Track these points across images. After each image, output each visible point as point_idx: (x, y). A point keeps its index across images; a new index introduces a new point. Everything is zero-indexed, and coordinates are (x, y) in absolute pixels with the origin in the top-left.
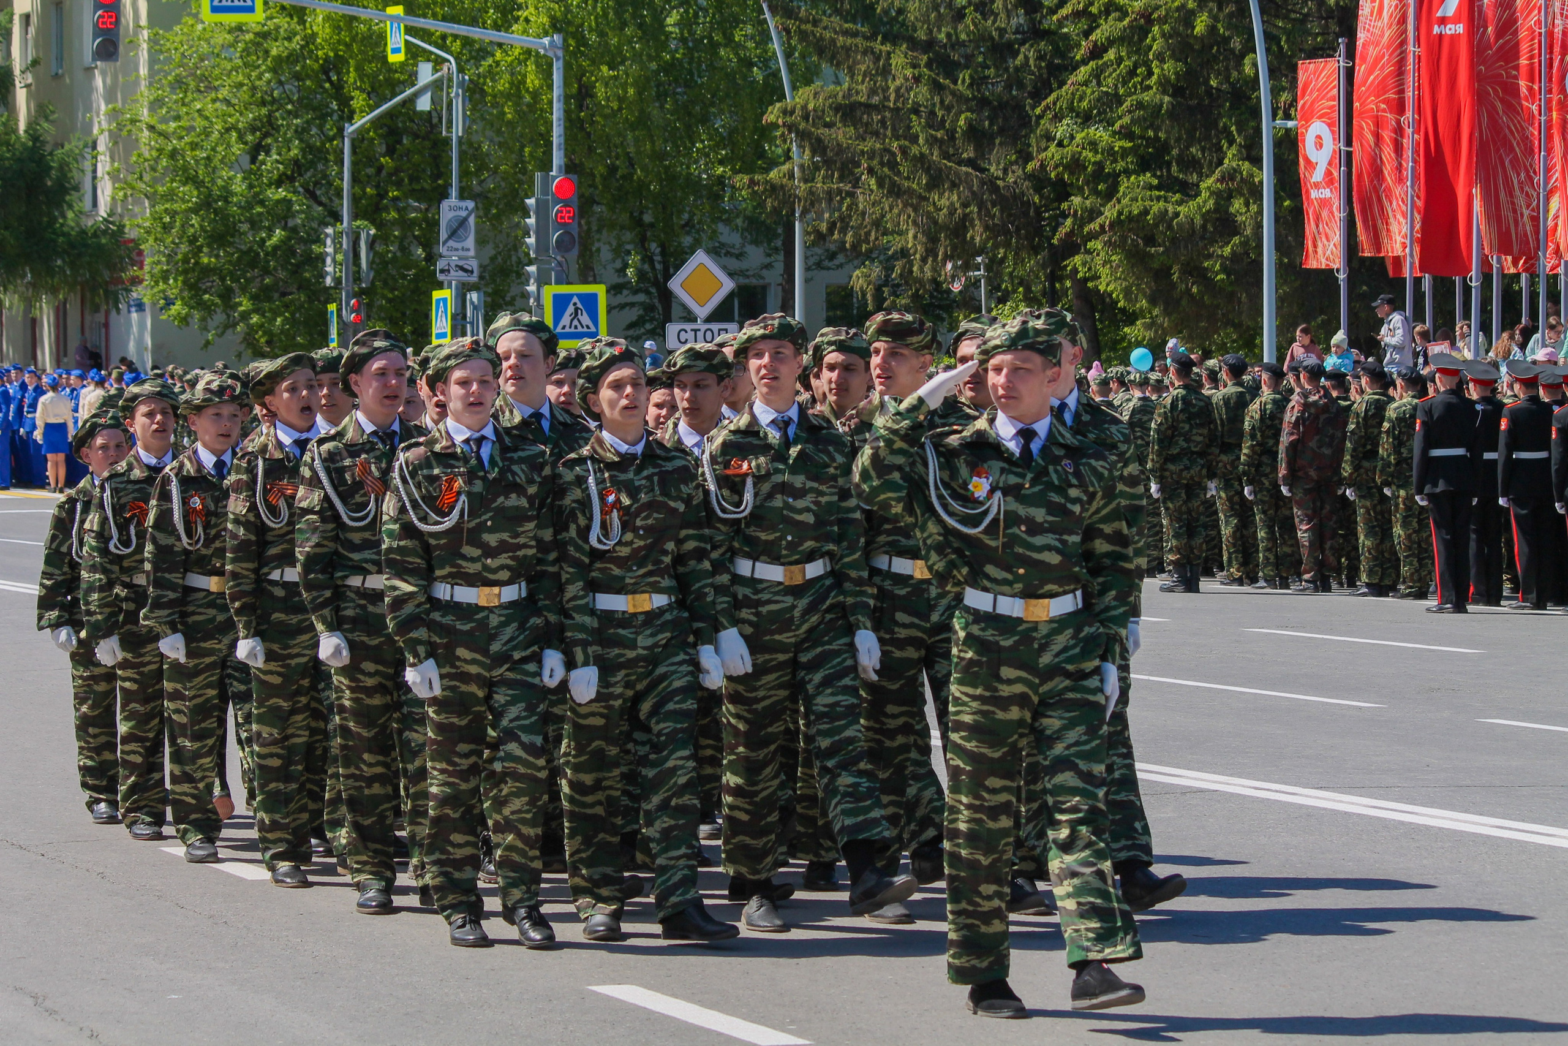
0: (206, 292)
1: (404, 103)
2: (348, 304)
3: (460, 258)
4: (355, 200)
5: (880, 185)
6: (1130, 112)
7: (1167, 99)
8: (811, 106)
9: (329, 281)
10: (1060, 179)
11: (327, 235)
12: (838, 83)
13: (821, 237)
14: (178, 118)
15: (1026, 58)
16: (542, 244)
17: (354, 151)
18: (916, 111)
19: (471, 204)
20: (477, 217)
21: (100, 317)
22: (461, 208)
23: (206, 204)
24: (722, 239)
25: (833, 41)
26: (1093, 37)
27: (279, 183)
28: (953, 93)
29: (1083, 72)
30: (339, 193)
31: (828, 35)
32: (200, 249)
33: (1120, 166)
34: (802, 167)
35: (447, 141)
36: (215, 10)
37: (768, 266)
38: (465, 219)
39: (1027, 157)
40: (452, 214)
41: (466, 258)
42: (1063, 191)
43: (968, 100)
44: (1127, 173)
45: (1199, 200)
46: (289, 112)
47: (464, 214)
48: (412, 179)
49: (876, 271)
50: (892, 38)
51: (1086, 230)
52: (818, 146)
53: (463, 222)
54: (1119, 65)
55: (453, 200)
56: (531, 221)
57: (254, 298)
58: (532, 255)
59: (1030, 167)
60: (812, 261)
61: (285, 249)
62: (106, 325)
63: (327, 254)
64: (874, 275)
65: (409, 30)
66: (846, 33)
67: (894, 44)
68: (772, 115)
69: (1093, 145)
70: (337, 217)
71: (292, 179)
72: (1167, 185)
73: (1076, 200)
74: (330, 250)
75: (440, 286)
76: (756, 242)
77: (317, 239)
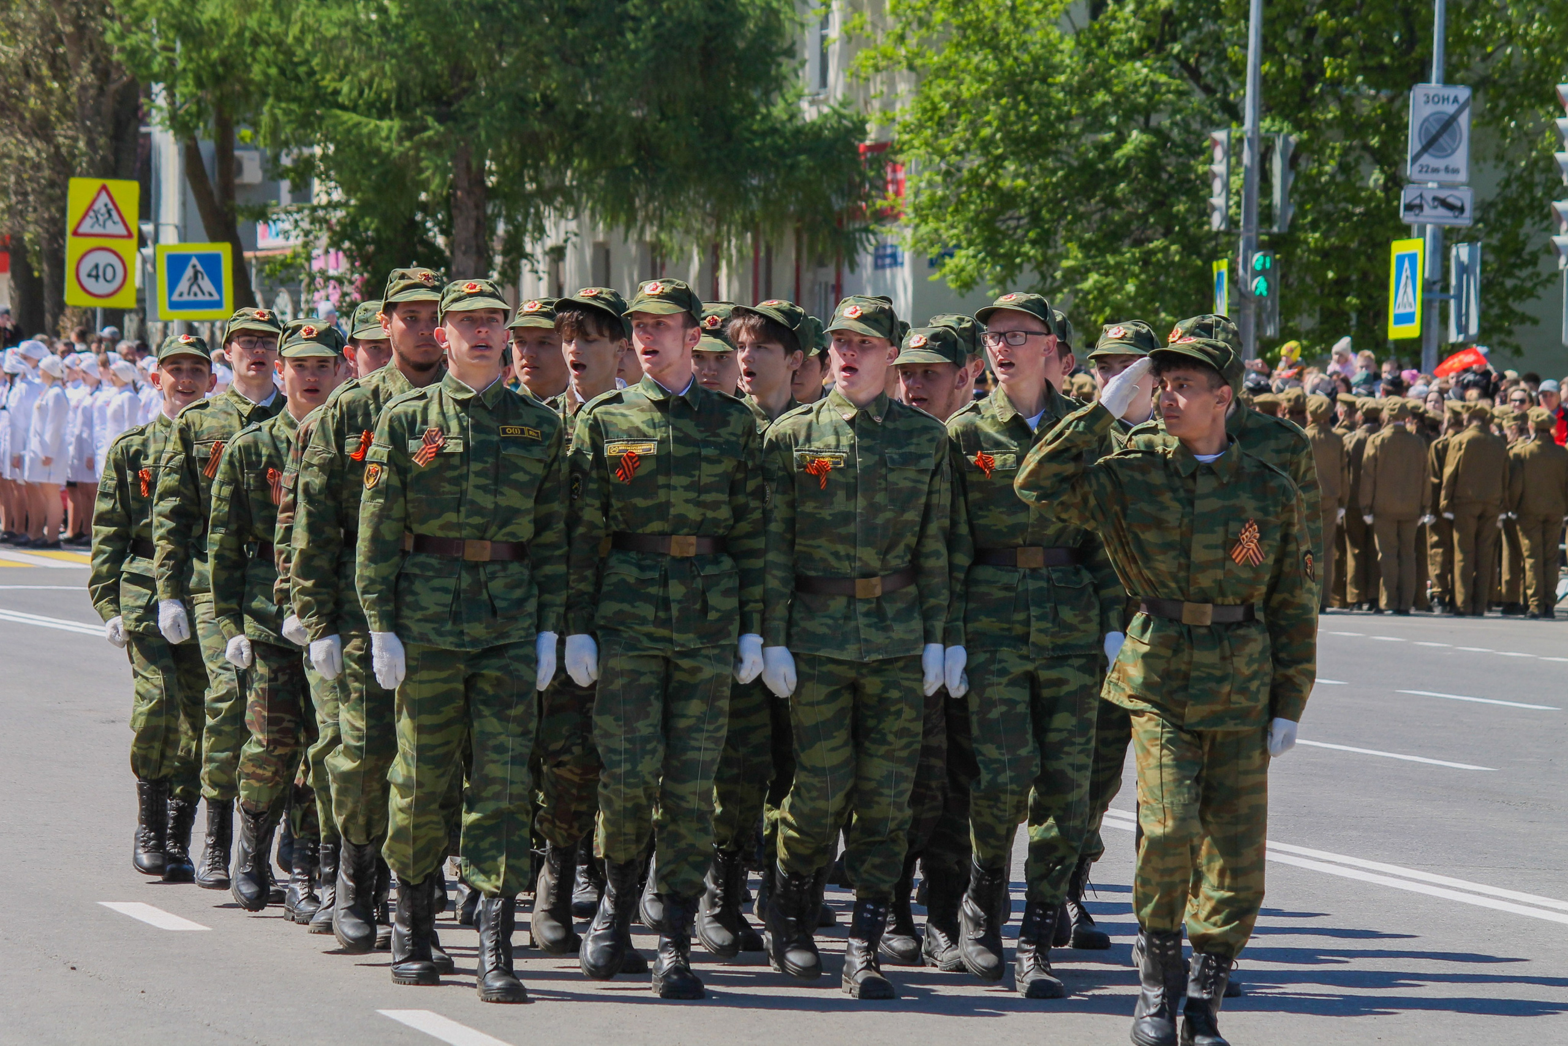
0: (1006, 235)
3: (1442, 186)
4: (1266, 84)
9: (1217, 222)
11: (1215, 143)
19: (1463, 93)
20: (1473, 115)
21: (828, 275)
22: (1445, 99)
27: (1137, 54)
30: (1238, 71)
38: (1452, 120)
40: (1428, 110)
41: (1454, 186)
47: (1451, 109)
53: (1448, 124)
55: (1434, 85)
57: (1085, 246)
62: (838, 289)
63: (1215, 175)
70: (1234, 113)
71: (1160, 46)
74: (1219, 167)
75: (1405, 232)
77: (1197, 150)
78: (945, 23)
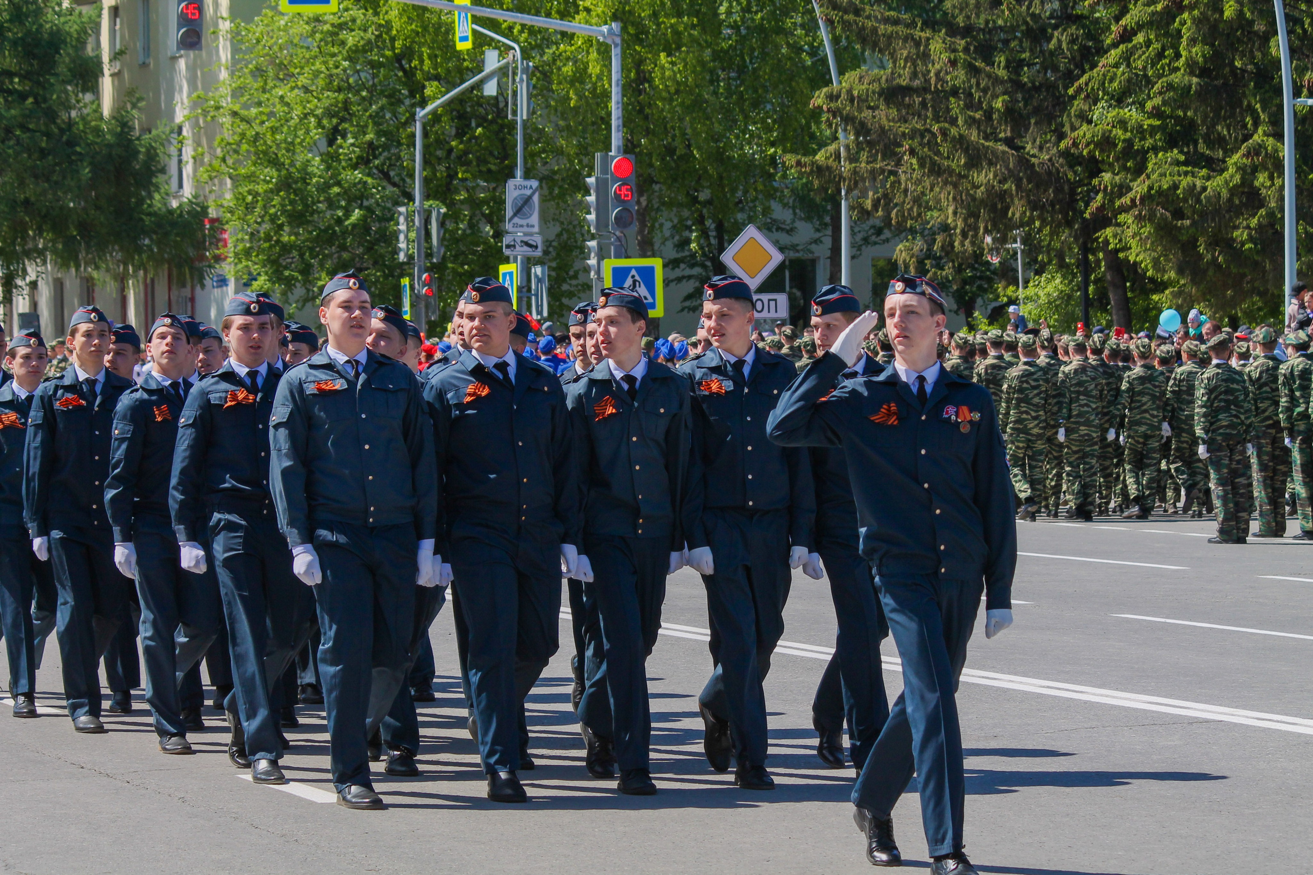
0: (286, 268)
1: (471, 89)
2: (420, 278)
3: (525, 234)
4: (426, 181)
5: (922, 164)
6: (1160, 93)
7: (1195, 80)
8: (856, 91)
9: (402, 257)
10: (1091, 156)
11: (400, 214)
12: (881, 67)
13: (865, 213)
14: (259, 104)
15: (1059, 42)
16: (602, 221)
17: (425, 134)
18: (954, 93)
19: (535, 184)
20: (540, 195)
21: (187, 292)
22: (525, 187)
23: (286, 185)
24: (773, 216)
25: (875, 29)
26: (1123, 22)
27: (355, 167)
28: (989, 76)
29: (1114, 54)
30: (412, 176)
31: (870, 23)
32: (281, 228)
33: (1148, 142)
34: (847, 147)
35: (511, 126)
37: (817, 241)
38: (530, 197)
39: (1059, 136)
40: (516, 193)
41: (531, 234)
42: (1094, 168)
43: (1004, 83)
44: (1155, 149)
45: (1226, 175)
46: (364, 99)
47: (529, 192)
48: (481, 161)
49: (919, 245)
50: (931, 25)
51: (1117, 204)
52: (862, 129)
53: (527, 200)
54: (1148, 48)
55: (518, 179)
56: (592, 199)
58: (593, 231)
59: (1063, 145)
61: (363, 229)
62: (192, 299)
63: (400, 231)
64: (916, 249)
65: (476, 20)
66: (888, 21)
67: (933, 30)
68: (819, 98)
69: (1123, 124)
70: (411, 198)
71: (368, 162)
72: (1194, 161)
73: (1106, 176)
74: (403, 227)
75: (507, 260)
76: (807, 219)
77: (391, 217)
78: (248, 151)
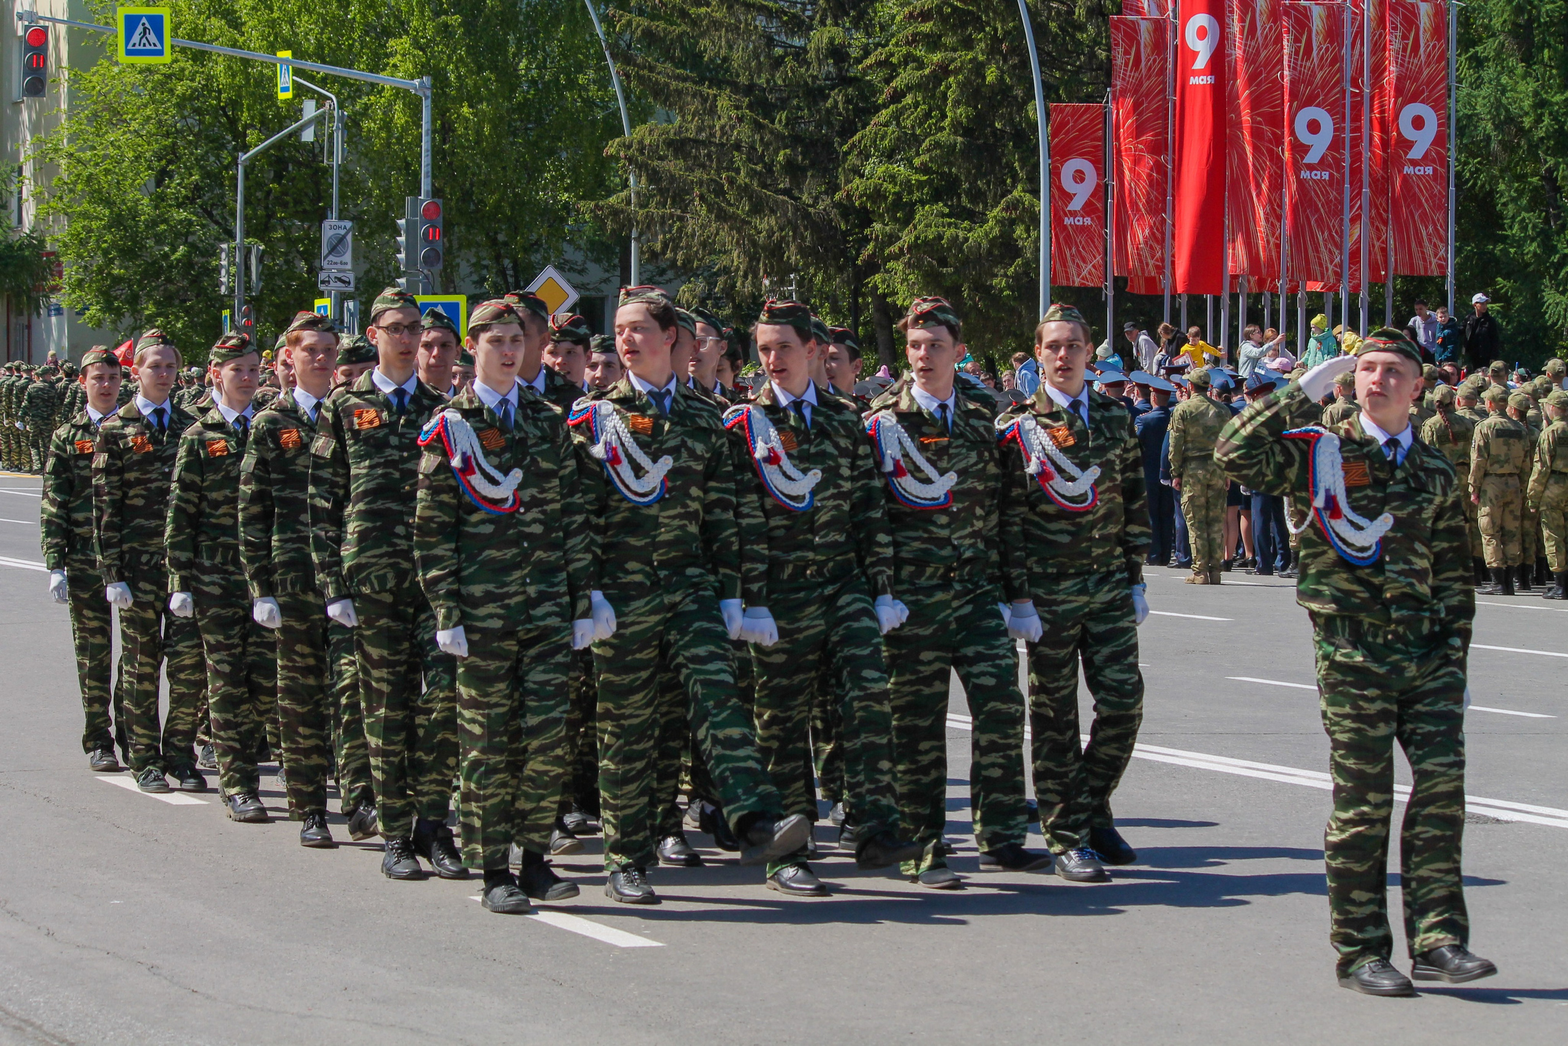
0: (116, 299)
1: (290, 135)
2: (240, 310)
3: (339, 271)
4: (247, 219)
5: (709, 211)
6: (928, 150)
7: (960, 139)
8: (647, 142)
9: (223, 290)
10: (863, 207)
11: (222, 250)
12: (669, 121)
13: (654, 255)
14: (94, 148)
15: (836, 102)
16: (411, 260)
17: (246, 177)
18: (737, 147)
19: (349, 224)
20: (353, 235)
21: (24, 320)
22: (340, 227)
23: (116, 222)
24: (567, 257)
25: (667, 85)
26: (893, 84)
27: (181, 206)
28: (772, 132)
29: (884, 114)
30: (233, 214)
31: (662, 79)
32: (111, 261)
33: (916, 196)
34: (638, 194)
35: (327, 171)
36: (129, 53)
37: (606, 281)
38: (344, 237)
39: (834, 188)
40: (332, 233)
41: (344, 271)
42: (865, 218)
43: (783, 137)
44: (923, 203)
45: (986, 227)
46: (190, 142)
47: (343, 232)
48: (297, 202)
49: (700, 286)
50: (718, 83)
51: (887, 252)
52: (654, 177)
53: (342, 240)
54: (916, 108)
55: (333, 220)
56: (402, 239)
57: (157, 304)
58: (402, 268)
59: (837, 197)
60: (645, 276)
61: (187, 263)
62: (29, 327)
63: (222, 266)
64: (698, 290)
65: (297, 72)
66: (678, 78)
67: (720, 88)
68: (612, 148)
69: (893, 178)
70: (231, 235)
71: (192, 201)
72: (959, 213)
73: (877, 226)
74: (224, 263)
75: (321, 295)
76: (598, 261)
77: (214, 253)
78: (83, 190)
